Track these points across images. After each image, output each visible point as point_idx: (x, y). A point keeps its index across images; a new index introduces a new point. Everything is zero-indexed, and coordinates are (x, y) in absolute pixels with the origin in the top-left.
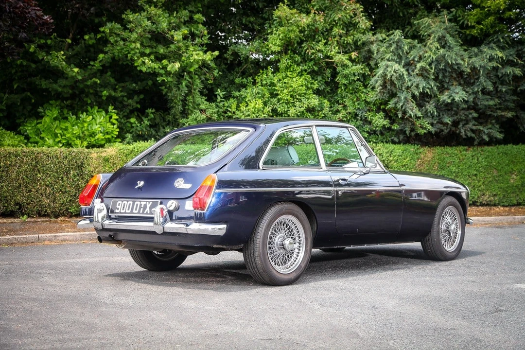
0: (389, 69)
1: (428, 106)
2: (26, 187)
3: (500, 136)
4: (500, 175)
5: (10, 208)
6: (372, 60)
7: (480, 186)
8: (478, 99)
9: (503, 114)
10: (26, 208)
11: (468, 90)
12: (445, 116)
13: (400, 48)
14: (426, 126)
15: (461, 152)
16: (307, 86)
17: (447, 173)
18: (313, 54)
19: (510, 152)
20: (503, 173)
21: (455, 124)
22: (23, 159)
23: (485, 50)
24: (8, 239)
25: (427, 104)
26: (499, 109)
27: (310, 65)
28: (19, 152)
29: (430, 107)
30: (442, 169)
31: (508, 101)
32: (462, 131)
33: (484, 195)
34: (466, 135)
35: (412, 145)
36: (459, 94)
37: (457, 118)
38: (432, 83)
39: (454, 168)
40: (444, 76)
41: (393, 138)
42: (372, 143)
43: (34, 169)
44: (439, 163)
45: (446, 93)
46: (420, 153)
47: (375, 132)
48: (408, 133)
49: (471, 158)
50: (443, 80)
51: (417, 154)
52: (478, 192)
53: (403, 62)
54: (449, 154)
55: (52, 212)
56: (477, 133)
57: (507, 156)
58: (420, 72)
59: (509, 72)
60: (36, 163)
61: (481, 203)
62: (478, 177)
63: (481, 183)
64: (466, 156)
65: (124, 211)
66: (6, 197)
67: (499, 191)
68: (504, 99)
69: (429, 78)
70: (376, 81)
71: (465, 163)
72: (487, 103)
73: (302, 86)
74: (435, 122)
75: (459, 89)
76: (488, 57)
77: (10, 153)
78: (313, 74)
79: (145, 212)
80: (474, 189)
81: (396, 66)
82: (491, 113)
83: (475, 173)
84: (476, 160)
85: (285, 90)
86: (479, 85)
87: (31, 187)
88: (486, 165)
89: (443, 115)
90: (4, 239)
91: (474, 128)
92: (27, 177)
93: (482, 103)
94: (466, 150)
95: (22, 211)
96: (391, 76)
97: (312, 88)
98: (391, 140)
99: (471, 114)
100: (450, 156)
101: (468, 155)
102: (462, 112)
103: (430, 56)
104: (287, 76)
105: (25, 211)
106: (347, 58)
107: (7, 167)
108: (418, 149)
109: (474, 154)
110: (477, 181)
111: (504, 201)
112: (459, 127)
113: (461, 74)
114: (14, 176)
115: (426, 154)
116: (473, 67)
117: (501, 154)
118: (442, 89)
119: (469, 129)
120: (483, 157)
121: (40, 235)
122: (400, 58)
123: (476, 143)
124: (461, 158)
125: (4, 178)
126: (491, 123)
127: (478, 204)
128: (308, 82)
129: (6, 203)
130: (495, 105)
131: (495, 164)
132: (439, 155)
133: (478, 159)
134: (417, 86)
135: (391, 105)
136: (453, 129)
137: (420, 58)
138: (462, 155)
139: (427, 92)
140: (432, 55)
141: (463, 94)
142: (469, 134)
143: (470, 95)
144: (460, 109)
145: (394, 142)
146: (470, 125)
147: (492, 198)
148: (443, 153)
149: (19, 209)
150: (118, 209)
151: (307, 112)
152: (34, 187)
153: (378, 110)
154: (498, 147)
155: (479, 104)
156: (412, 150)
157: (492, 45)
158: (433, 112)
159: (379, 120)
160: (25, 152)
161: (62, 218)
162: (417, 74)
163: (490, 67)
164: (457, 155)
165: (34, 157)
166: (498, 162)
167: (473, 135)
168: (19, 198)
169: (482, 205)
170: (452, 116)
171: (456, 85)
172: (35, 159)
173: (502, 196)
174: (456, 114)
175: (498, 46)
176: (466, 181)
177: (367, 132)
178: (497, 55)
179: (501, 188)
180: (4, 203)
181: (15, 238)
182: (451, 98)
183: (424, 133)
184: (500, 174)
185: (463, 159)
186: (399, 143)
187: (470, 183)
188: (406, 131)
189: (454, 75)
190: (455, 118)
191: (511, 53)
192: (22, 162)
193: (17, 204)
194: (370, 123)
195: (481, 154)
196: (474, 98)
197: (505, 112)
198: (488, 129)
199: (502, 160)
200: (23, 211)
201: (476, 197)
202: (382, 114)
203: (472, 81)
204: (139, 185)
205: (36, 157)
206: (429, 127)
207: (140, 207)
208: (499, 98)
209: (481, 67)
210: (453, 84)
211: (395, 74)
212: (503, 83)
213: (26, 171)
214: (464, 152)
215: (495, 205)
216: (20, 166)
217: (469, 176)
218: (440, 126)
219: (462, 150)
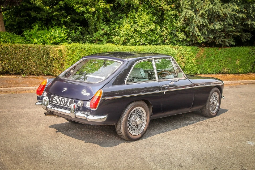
0: (188, 13)
1: (204, 30)
2: (25, 62)
3: (233, 43)
4: (232, 61)
5: (18, 71)
6: (180, 8)
7: (223, 65)
8: (226, 27)
9: (236, 34)
10: (25, 71)
11: (221, 23)
12: (211, 35)
13: (193, 3)
14: (202, 39)
15: (216, 50)
16: (150, 19)
17: (209, 59)
18: (154, 5)
19: (237, 51)
20: (233, 60)
21: (215, 38)
22: (23, 50)
23: (231, 5)
24: (15, 89)
25: (203, 29)
26: (234, 32)
27: (152, 10)
28: (21, 47)
29: (205, 31)
30: (208, 58)
31: (239, 28)
32: (218, 41)
33: (224, 69)
34: (219, 43)
35: (195, 47)
37: (216, 36)
38: (206, 20)
39: (213, 57)
40: (211, 17)
41: (187, 43)
42: (177, 45)
43: (28, 54)
44: (206, 55)
45: (212, 25)
46: (198, 50)
47: (179, 41)
48: (194, 42)
49: (220, 53)
50: (211, 18)
51: (197, 51)
52: (222, 68)
53: (194, 10)
54: (211, 51)
55: (36, 73)
56: (224, 42)
57: (236, 52)
58: (201, 15)
59: (240, 16)
60: (29, 51)
61: (223, 72)
62: (222, 61)
63: (224, 64)
64: (218, 52)
65: (57, 103)
66: (16, 66)
67: (231, 67)
68: (237, 28)
69: (205, 18)
70: (181, 17)
71: (218, 55)
72: (229, 29)
73: (148, 19)
74: (206, 37)
75: (217, 23)
76: (232, 9)
77: (17, 47)
78: (154, 14)
79: (67, 105)
80: (220, 66)
81: (191, 12)
82: (231, 33)
83: (221, 59)
84: (222, 54)
85: (141, 21)
86: (227, 21)
87: (26, 62)
88: (226, 56)
89: (210, 34)
90: (13, 89)
91: (223, 40)
92: (25, 58)
93: (227, 29)
94: (218, 49)
95: (23, 72)
96: (188, 17)
97: (152, 20)
98: (186, 44)
99: (222, 34)
100: (211, 52)
101: (219, 52)
102: (218, 33)
103: (206, 8)
104: (142, 14)
105: (24, 72)
106: (169, 7)
107: (16, 53)
108: (197, 49)
109: (221, 51)
110: (222, 63)
111: (233, 71)
112: (216, 39)
113: (219, 16)
114: (19, 57)
115: (201, 51)
116: (225, 13)
117: (233, 52)
118: (210, 23)
119: (220, 41)
120: (225, 52)
121: (29, 87)
122: (192, 8)
123: (223, 46)
124: (216, 53)
125: (15, 58)
126: (230, 38)
127: (222, 73)
128: (151, 17)
129: (16, 69)
130: (233, 30)
131: (230, 56)
132: (206, 51)
133: (223, 54)
134: (199, 22)
135: (187, 29)
136: (214, 40)
137: (202, 8)
138: (216, 52)
139: (204, 24)
140: (207, 7)
141: (219, 26)
142: (220, 43)
143: (222, 25)
144: (218, 31)
145: (187, 45)
146: (221, 39)
147: (228, 70)
148: (208, 51)
149: (22, 72)
150: (54, 101)
151: (150, 31)
152: (28, 62)
153: (181, 31)
154: (232, 48)
155: (226, 29)
156: (195, 49)
157: (234, 3)
158: (206, 33)
159: (182, 36)
160: (24, 47)
161: (41, 76)
162: (200, 15)
163: (232, 14)
164: (214, 52)
165: (28, 49)
166: (232, 55)
167: (222, 43)
168: (21, 67)
169: (223, 73)
170: (214, 35)
171: (217, 21)
172: (28, 50)
173: (232, 70)
174: (216, 34)
175: (237, 4)
176: (217, 63)
177: (176, 41)
178: (236, 8)
179: (232, 66)
180: (15, 69)
181: (18, 89)
182: (214, 27)
183: (201, 42)
184: (232, 60)
185: (217, 53)
186: (190, 45)
187: (219, 64)
188: (193, 41)
189: (216, 16)
190: (215, 35)
191: (242, 7)
192: (23, 51)
193: (21, 69)
194: (177, 37)
195: (224, 51)
196: (224, 27)
197: (237, 33)
198: (229, 40)
199: (233, 54)
200: (24, 73)
201: (221, 70)
202: (182, 33)
203: (224, 19)
204: (64, 90)
205: (29, 49)
207: (65, 102)
208: (235, 27)
209: (228, 13)
210: (215, 21)
211: (190, 16)
212: (237, 20)
213: (24, 55)
214: (217, 50)
215: (228, 73)
216: (21, 53)
217: (219, 61)
218: (208, 39)
219: (217, 49)
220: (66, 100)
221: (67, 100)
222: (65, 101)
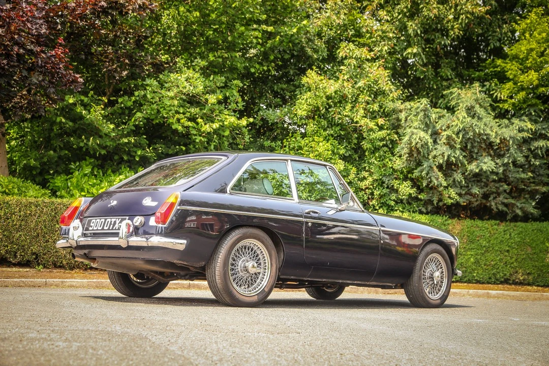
0: (414, 136)
1: (456, 175)
2: (44, 237)
3: (535, 212)
4: (535, 253)
5: (26, 258)
6: (401, 129)
7: (512, 263)
8: (509, 171)
9: (537, 188)
10: (43, 258)
11: (498, 161)
12: (474, 187)
13: (428, 117)
14: (452, 196)
15: (492, 226)
16: (333, 151)
17: (476, 247)
18: (339, 119)
19: (545, 229)
20: (537, 251)
21: (486, 196)
22: (43, 209)
24: (16, 282)
25: (455, 173)
26: (534, 183)
27: (336, 130)
28: (40, 202)
29: (458, 176)
30: (472, 242)
31: (542, 175)
32: (493, 204)
33: (517, 272)
34: (497, 208)
35: (440, 216)
36: (487, 164)
37: (488, 190)
38: (458, 152)
39: (485, 242)
40: (473, 147)
41: (420, 208)
42: (398, 211)
43: (52, 220)
44: (468, 236)
45: (474, 164)
46: (448, 224)
47: (402, 201)
48: (435, 202)
49: (503, 233)
50: (472, 150)
51: (445, 225)
52: (510, 269)
53: (430, 130)
54: (479, 227)
55: (67, 264)
56: (510, 208)
57: (542, 233)
58: (448, 141)
59: (542, 145)
60: (55, 213)
61: (513, 281)
62: (511, 253)
63: (514, 259)
64: (497, 230)
65: (96, 228)
66: (23, 246)
67: (534, 269)
68: (538, 174)
69: (456, 147)
70: (402, 148)
71: (497, 238)
72: (518, 176)
73: (328, 150)
74: (464, 192)
75: (487, 159)
76: (517, 128)
77: (31, 203)
78: (340, 139)
79: (114, 228)
80: (506, 266)
81: (422, 134)
82: (523, 187)
83: (507, 248)
84: (508, 235)
85: (311, 154)
86: (510, 156)
87: (48, 237)
88: (519, 242)
89: (472, 186)
90: (12, 281)
91: (506, 201)
92: (45, 227)
93: (513, 175)
94: (498, 225)
95: (38, 261)
96: (417, 144)
97: (338, 154)
98: (419, 210)
99: (502, 186)
100: (480, 230)
101: (499, 230)
102: (493, 183)
103: (457, 125)
104: (313, 140)
105: (41, 261)
106: (374, 123)
107: (26, 217)
108: (446, 220)
109: (506, 229)
110: (509, 258)
111: (539, 280)
112: (490, 199)
113: (490, 145)
114: (32, 226)
115: (454, 225)
116: (502, 138)
117: (535, 231)
118: (471, 159)
119: (500, 203)
120: (516, 232)
121: (47, 280)
122: (427, 125)
123: (508, 218)
124: (492, 232)
125: (23, 227)
126: (524, 198)
127: (511, 282)
128: (334, 147)
129: (23, 252)
130: (529, 179)
131: (529, 241)
132: (468, 228)
133: (510, 235)
134: (443, 155)
135: (416, 173)
136: (484, 201)
137: (448, 127)
138: (493, 229)
139: (452, 161)
140: (459, 124)
141: (491, 164)
142: (500, 207)
143: (500, 166)
144: (490, 180)
145: (421, 213)
146: (501, 198)
147: (526, 277)
148: (472, 226)
149: (35, 259)
150: (91, 227)
152: (51, 237)
153: (406, 178)
154: (532, 224)
155: (510, 176)
156: (440, 221)
157: (524, 118)
158: (461, 181)
159: (406, 189)
160: (45, 203)
161: (77, 270)
162: (444, 143)
163: (520, 137)
164: (488, 229)
165: (54, 207)
166: (532, 239)
167: (505, 209)
168: (35, 249)
169: (515, 283)
170: (482, 188)
171: (485, 156)
172: (55, 210)
173: (536, 275)
174: (486, 185)
175: (530, 120)
176: (497, 257)
177: (394, 200)
178: (526, 126)
179: (536, 267)
180: (21, 252)
181: (23, 281)
182: (480, 167)
183: (452, 203)
184: (534, 251)
185: (495, 234)
186: (427, 213)
187: (502, 259)
188: (433, 200)
189: (483, 145)
190: (485, 189)
191: (544, 127)
192: (42, 212)
193: (34, 254)
194: (397, 191)
195: (514, 230)
196: (504, 171)
197: (540, 186)
198: (521, 203)
199: (537, 237)
200: (40, 261)
201: (508, 274)
202: (409, 183)
203: (502, 153)
204: (112, 204)
205: (56, 208)
206: (457, 197)
208: (532, 172)
209: (510, 137)
210: (482, 155)
211: (420, 141)
212: (536, 156)
213: (44, 221)
214: (496, 227)
215: (529, 284)
216: (39, 216)
217: (500, 251)
218: (469, 197)
219: (493, 224)
220: (113, 220)
221: (115, 220)
222: (111, 221)
